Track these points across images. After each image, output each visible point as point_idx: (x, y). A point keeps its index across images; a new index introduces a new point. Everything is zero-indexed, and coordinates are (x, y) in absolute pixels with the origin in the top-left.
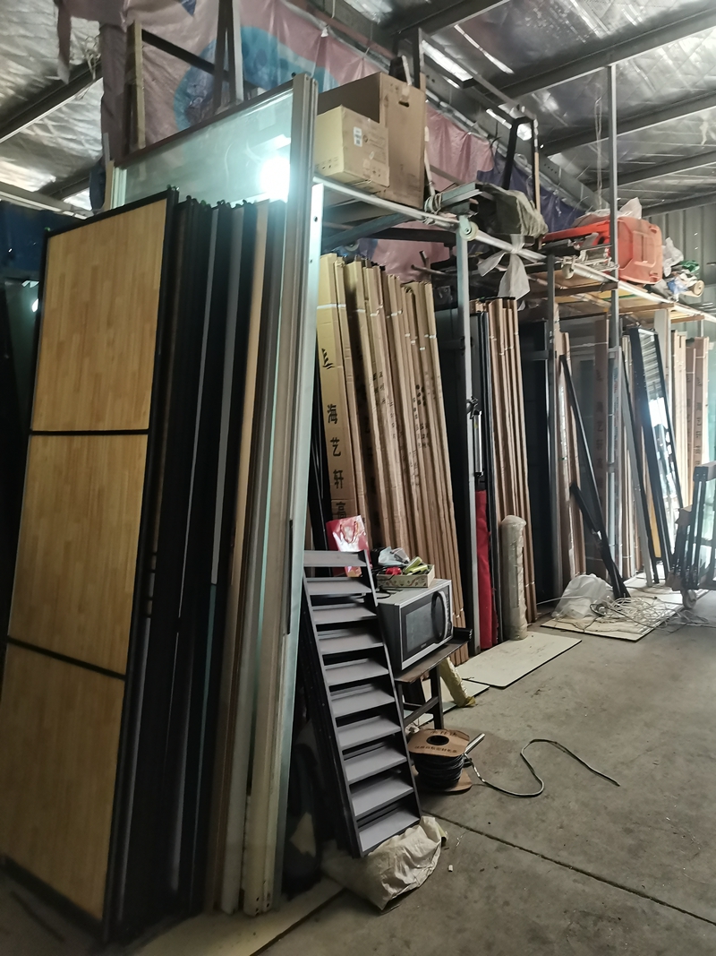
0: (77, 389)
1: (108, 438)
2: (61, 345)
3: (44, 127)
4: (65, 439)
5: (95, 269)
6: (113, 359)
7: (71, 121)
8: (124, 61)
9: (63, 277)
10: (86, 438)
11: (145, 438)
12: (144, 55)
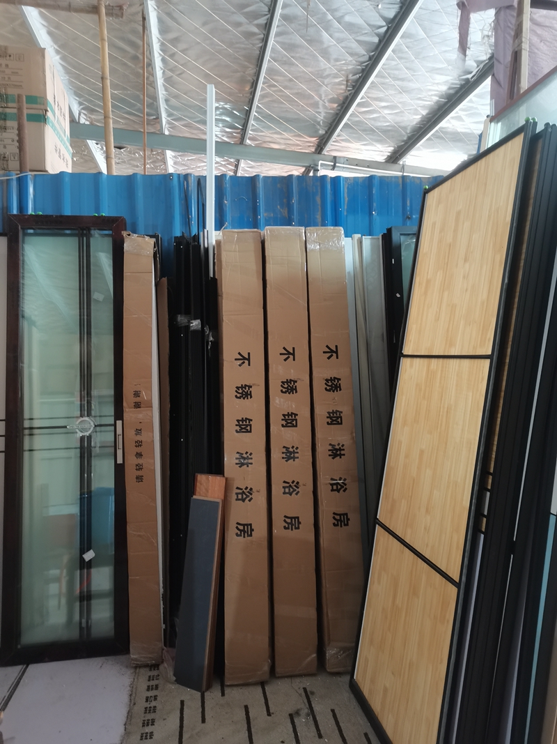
0: (437, 319)
1: (457, 361)
2: (428, 282)
3: (459, 118)
4: (426, 360)
5: (459, 213)
6: (466, 290)
7: (479, 107)
8: (513, 33)
9: (434, 224)
10: (441, 360)
11: (488, 362)
12: (532, 20)
